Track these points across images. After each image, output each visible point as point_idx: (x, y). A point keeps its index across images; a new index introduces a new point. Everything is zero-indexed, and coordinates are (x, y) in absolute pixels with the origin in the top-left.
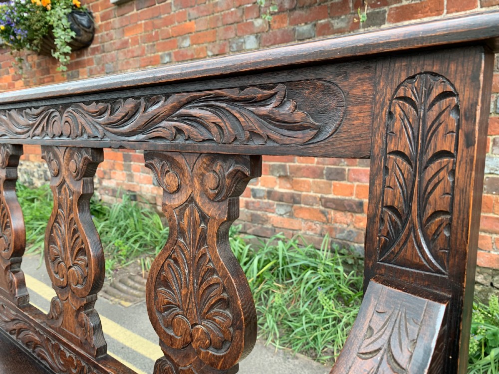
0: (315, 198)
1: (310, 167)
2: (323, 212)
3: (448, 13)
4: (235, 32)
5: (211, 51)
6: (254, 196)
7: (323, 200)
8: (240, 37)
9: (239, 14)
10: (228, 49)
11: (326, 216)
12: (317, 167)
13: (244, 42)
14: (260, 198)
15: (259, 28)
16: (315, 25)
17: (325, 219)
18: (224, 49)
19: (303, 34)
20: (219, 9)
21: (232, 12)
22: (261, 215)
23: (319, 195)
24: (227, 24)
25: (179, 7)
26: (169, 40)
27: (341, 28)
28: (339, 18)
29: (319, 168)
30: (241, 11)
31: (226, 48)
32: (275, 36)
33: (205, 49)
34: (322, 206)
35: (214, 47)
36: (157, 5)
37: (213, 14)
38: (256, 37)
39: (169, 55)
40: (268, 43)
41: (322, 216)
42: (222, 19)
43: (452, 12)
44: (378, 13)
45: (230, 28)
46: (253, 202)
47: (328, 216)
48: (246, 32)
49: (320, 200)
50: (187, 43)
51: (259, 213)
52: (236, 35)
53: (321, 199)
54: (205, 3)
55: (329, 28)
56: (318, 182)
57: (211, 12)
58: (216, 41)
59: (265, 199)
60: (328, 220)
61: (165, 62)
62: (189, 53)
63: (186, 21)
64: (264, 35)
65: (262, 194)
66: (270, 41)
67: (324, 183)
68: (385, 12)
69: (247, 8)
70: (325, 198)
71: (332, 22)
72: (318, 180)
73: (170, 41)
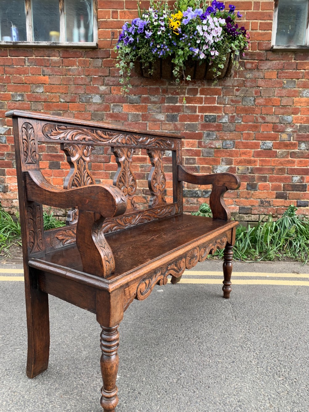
0: (140, 190)
1: (137, 173)
2: (144, 197)
3: (205, 104)
4: (84, 90)
5: (64, 99)
7: (144, 191)
8: (88, 94)
9: (88, 80)
10: (79, 100)
11: (146, 199)
12: (141, 173)
13: (92, 98)
15: (103, 91)
16: (140, 97)
17: (145, 201)
18: (75, 99)
19: (133, 100)
20: (71, 73)
21: (82, 77)
23: (142, 188)
24: (78, 84)
25: (33, 64)
26: (22, 85)
27: (155, 101)
28: (154, 96)
29: (142, 173)
30: (90, 79)
31: (76, 99)
32: (115, 98)
33: (58, 97)
34: (144, 194)
35: (66, 97)
36: (9, 57)
37: (66, 75)
38: (101, 96)
39: (22, 96)
40: (110, 101)
41: (143, 199)
42: (74, 80)
43: (206, 104)
44: (174, 97)
45: (80, 87)
47: (147, 199)
48: (93, 92)
49: (143, 191)
50: (40, 90)
52: (85, 93)
53: (143, 190)
54: (59, 67)
55: (149, 100)
56: (141, 181)
57: (64, 74)
58: (67, 93)
60: (147, 201)
61: (18, 100)
62: (43, 97)
63: (40, 75)
64: (107, 96)
66: (111, 100)
67: (145, 182)
68: (177, 98)
69: (94, 77)
70: (146, 190)
71: (150, 97)
72: (142, 180)
73: (23, 86)
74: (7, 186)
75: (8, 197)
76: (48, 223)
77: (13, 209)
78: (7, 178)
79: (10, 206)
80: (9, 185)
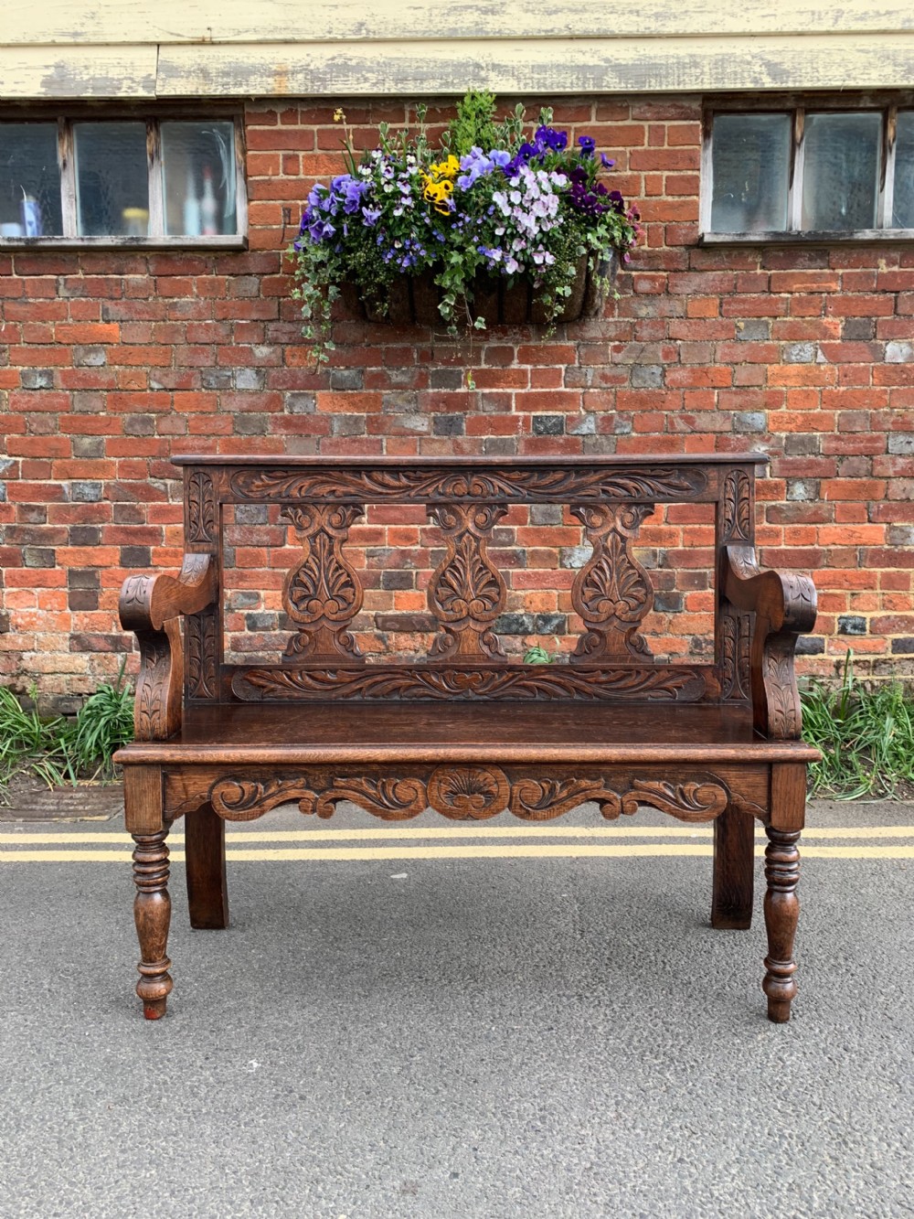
0: (367, 617)
2: (379, 638)
3: (532, 387)
4: (213, 358)
5: (159, 382)
6: (252, 627)
7: (380, 620)
8: (223, 368)
9: (223, 331)
10: (199, 383)
11: (384, 643)
12: (369, 572)
13: (234, 377)
14: (266, 629)
15: (262, 359)
16: (362, 372)
17: (383, 647)
18: (189, 382)
19: (342, 382)
20: (178, 315)
21: (207, 325)
22: (267, 657)
23: (374, 613)
24: (196, 343)
25: (78, 293)
26: (49, 346)
27: (401, 383)
28: (398, 369)
29: (373, 573)
30: (228, 328)
31: (193, 382)
32: (294, 377)
33: (144, 376)
34: (378, 628)
35: (166, 375)
36: (15, 276)
37: (164, 321)
38: (258, 373)
39: (49, 375)
40: (281, 384)
41: (377, 643)
42: (186, 332)
43: (536, 387)
44: (452, 372)
45: (203, 351)
46: (250, 638)
47: (388, 642)
48: (238, 362)
49: (376, 621)
50: (99, 359)
51: (260, 654)
52: (217, 364)
53: (376, 618)
54: (147, 299)
55: (384, 381)
56: (371, 594)
57: (159, 318)
58: (170, 366)
59: (274, 630)
60: (387, 647)
61: (37, 386)
62: (105, 378)
63: (97, 321)
64: (274, 372)
65: (268, 622)
66: (285, 382)
67: (382, 595)
68: (460, 373)
69: (238, 324)
70: (383, 616)
71: (389, 372)
72: (371, 591)
73: (51, 349)
74: (7, 615)
75: (8, 647)
76: (116, 712)
77: (23, 678)
78: (9, 594)
79: (14, 671)
80: (12, 613)
